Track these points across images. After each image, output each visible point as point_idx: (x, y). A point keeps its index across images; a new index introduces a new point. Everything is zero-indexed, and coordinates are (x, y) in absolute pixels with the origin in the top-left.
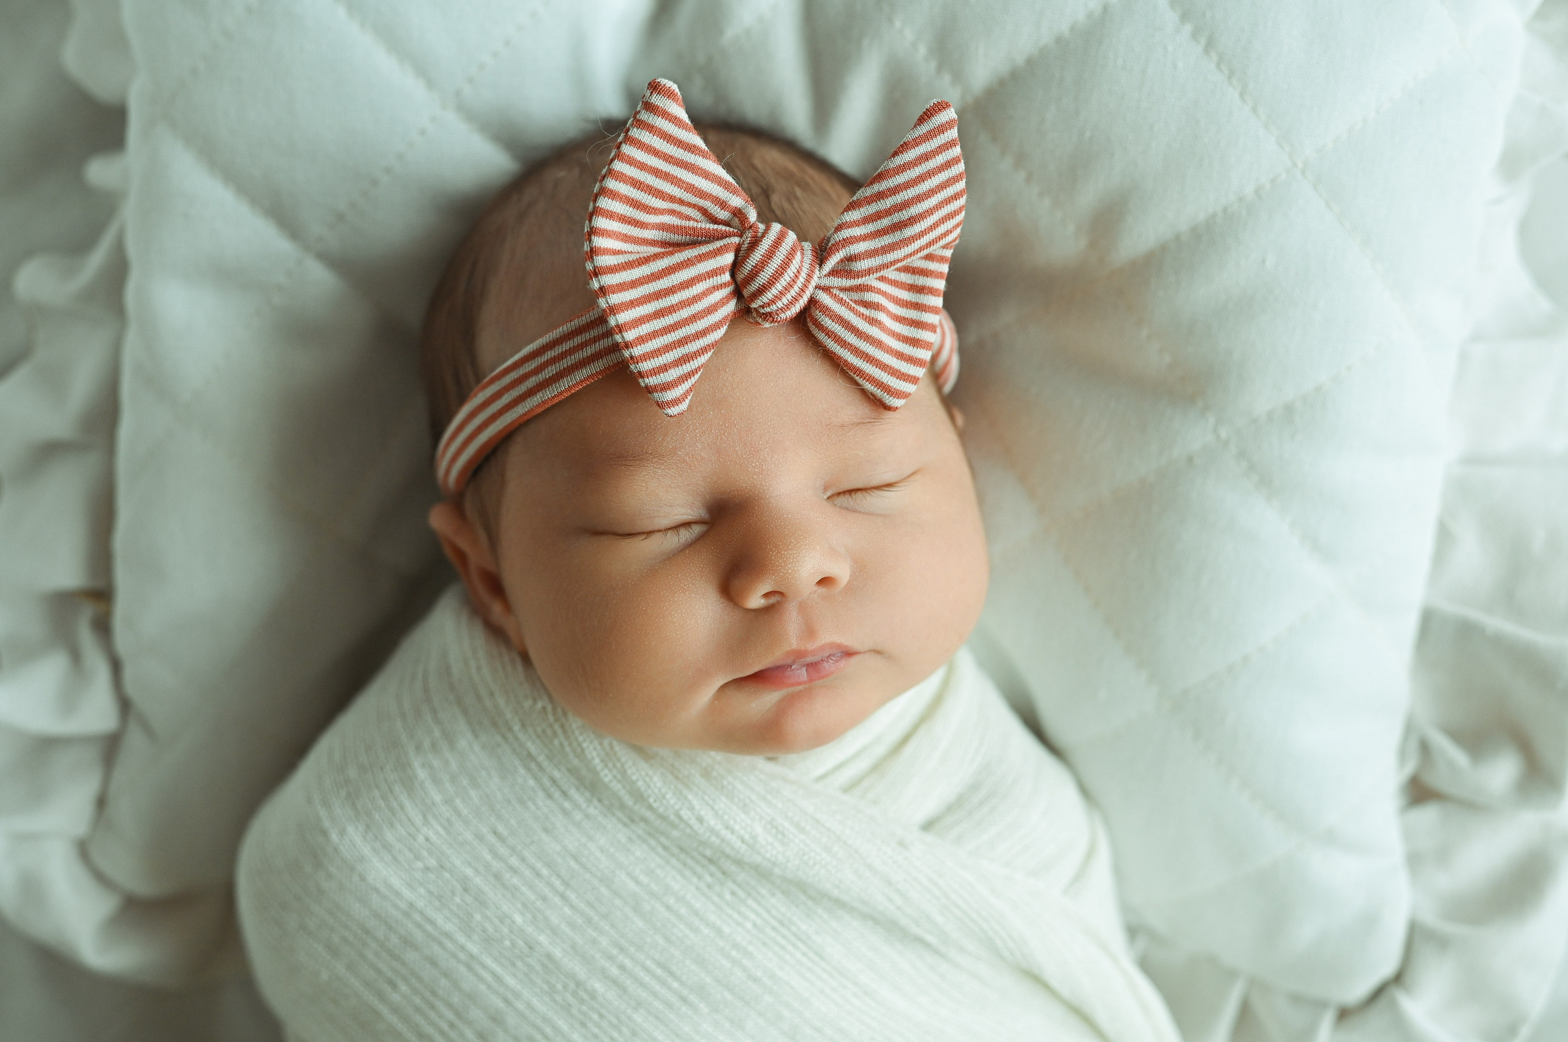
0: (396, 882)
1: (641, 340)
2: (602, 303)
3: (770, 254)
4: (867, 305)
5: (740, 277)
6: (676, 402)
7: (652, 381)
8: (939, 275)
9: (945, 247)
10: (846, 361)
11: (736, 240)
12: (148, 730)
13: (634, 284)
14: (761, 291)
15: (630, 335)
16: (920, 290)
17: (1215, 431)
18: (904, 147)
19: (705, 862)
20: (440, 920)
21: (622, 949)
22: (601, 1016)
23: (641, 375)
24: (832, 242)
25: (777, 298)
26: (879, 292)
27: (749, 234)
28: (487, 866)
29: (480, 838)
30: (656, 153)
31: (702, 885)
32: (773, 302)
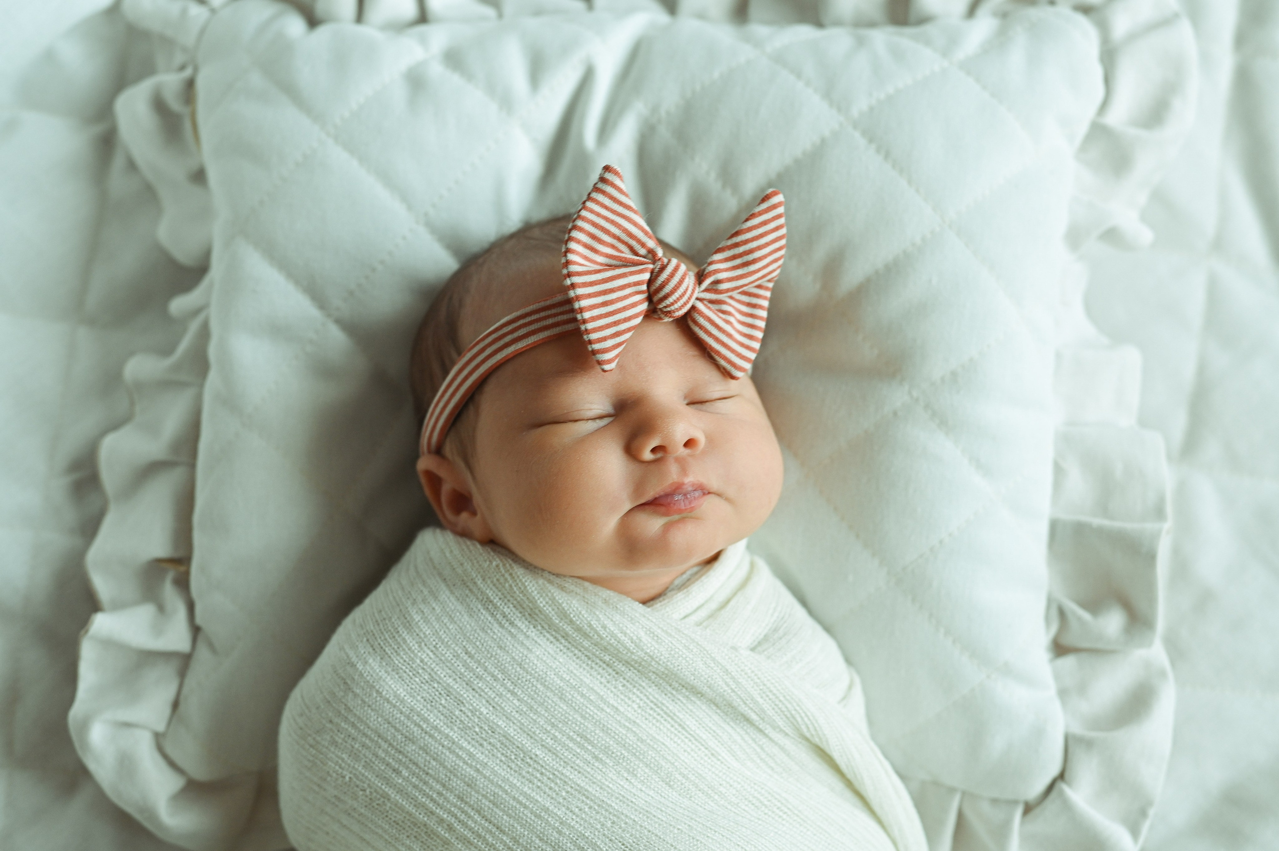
0: (402, 692)
1: (594, 319)
2: (572, 294)
3: (672, 275)
4: (724, 312)
5: (653, 288)
6: (609, 361)
7: (596, 346)
8: (765, 298)
9: (769, 281)
10: (710, 346)
11: (651, 266)
12: (211, 646)
13: (592, 284)
14: (666, 297)
15: (587, 315)
16: (754, 306)
17: (910, 393)
18: (753, 216)
19: (604, 666)
20: (432, 718)
21: (553, 725)
22: (542, 774)
23: (590, 342)
24: (707, 271)
25: (676, 302)
26: (730, 305)
27: (659, 263)
28: (462, 675)
29: (457, 656)
30: (606, 208)
31: (603, 680)
32: (672, 304)
